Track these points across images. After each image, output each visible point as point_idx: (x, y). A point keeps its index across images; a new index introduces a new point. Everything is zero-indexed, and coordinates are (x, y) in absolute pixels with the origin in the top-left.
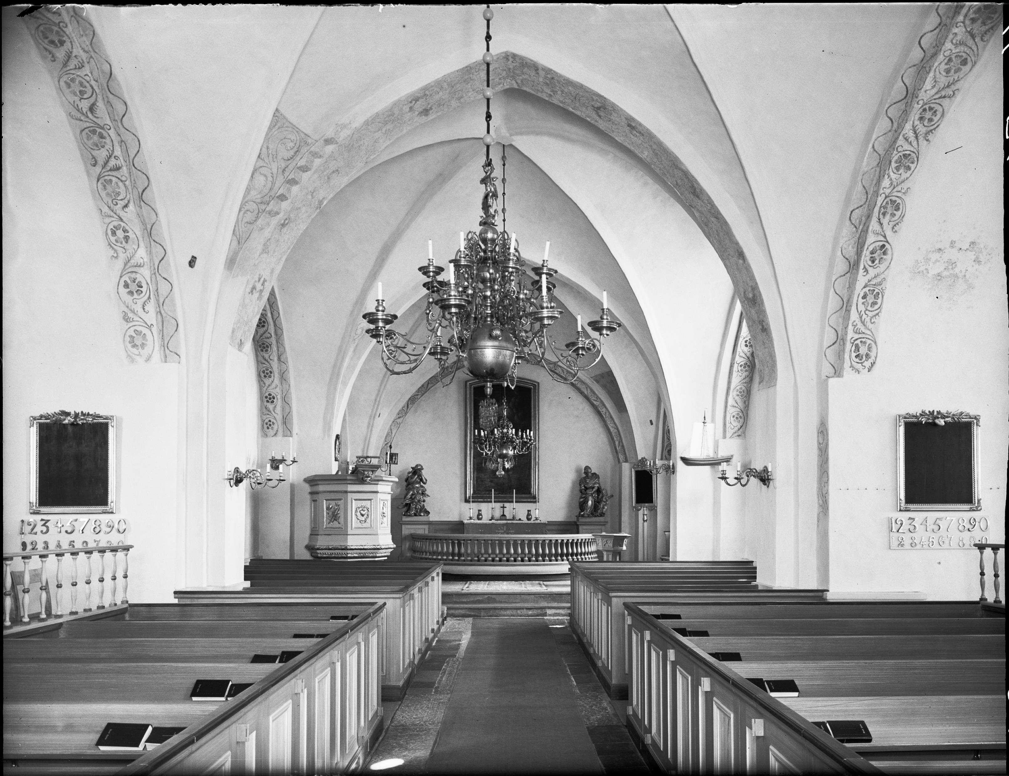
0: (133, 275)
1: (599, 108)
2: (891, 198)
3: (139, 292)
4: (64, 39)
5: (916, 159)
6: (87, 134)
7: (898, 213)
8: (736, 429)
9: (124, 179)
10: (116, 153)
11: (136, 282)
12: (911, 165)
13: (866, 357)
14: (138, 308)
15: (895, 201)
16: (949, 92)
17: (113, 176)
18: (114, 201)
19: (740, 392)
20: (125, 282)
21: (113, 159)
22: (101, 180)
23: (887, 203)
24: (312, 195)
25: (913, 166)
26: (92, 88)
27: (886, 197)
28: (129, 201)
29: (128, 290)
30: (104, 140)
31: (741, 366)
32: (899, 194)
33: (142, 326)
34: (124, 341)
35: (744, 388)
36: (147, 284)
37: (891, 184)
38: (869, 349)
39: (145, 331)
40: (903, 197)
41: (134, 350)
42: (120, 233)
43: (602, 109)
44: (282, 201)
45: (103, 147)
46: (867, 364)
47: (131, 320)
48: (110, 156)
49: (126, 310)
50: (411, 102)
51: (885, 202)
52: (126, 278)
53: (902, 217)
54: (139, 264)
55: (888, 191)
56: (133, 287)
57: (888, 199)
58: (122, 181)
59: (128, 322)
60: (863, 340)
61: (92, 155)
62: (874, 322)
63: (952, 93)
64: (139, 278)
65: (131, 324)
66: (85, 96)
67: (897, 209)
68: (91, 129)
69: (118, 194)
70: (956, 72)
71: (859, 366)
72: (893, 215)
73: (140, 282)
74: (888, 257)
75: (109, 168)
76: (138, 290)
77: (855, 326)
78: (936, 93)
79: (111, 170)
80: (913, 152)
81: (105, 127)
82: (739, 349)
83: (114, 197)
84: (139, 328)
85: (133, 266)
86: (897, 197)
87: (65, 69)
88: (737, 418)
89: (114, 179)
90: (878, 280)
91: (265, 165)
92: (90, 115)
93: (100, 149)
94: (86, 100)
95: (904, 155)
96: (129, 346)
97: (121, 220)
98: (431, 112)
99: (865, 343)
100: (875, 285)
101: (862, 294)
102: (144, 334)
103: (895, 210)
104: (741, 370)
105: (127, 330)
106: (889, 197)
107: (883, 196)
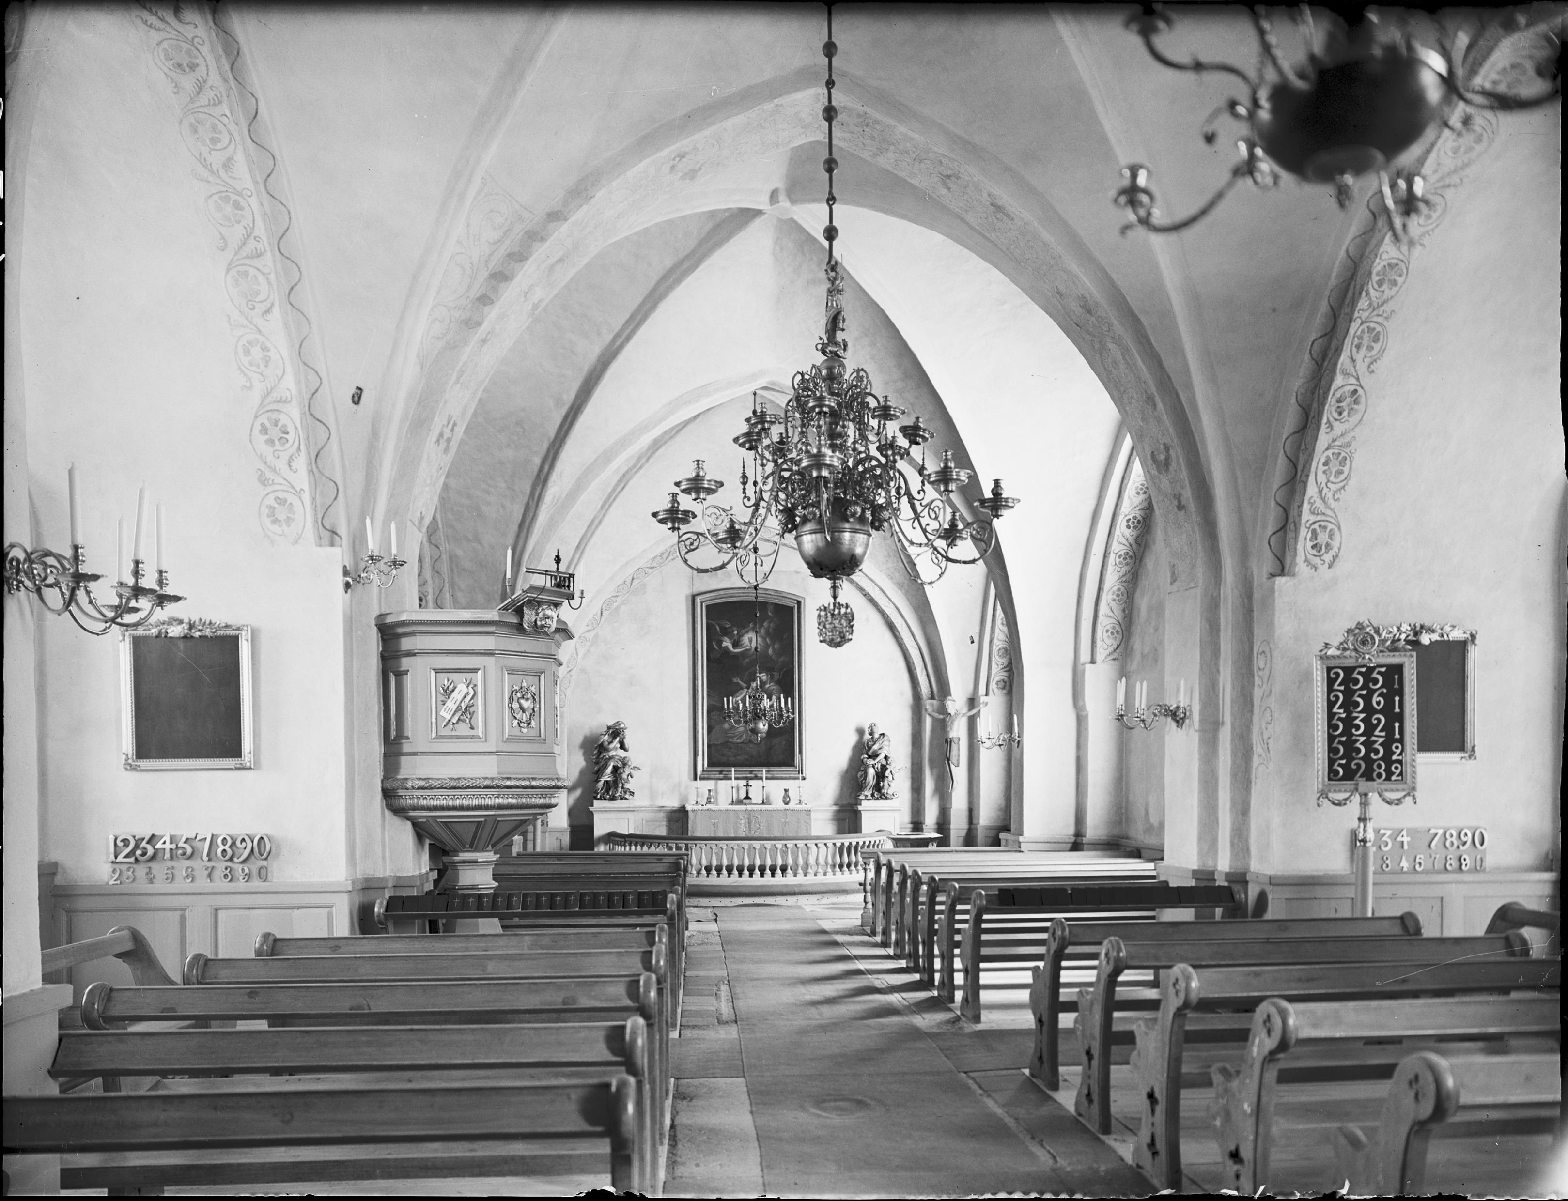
0: (275, 416)
1: (949, 177)
2: (1368, 324)
3: (283, 441)
4: (197, 61)
5: (1405, 271)
6: (216, 201)
7: (1377, 347)
8: (1111, 649)
9: (266, 271)
10: (256, 233)
11: (279, 426)
12: (1397, 278)
13: (1326, 548)
14: (281, 465)
15: (1374, 329)
16: (1455, 179)
17: (250, 266)
18: (250, 303)
19: (1118, 595)
20: (262, 425)
21: (252, 240)
22: (233, 272)
23: (1363, 331)
24: (525, 297)
25: (1400, 280)
26: (231, 134)
27: (1362, 323)
28: (272, 304)
29: (267, 437)
30: (240, 212)
31: (1120, 557)
32: (1379, 319)
33: (287, 491)
34: (259, 513)
35: (1123, 589)
36: (296, 428)
37: (1370, 305)
38: (1331, 537)
39: (291, 499)
40: (1385, 323)
41: (276, 528)
42: (256, 352)
43: (953, 179)
44: (485, 305)
45: (239, 222)
46: (1328, 557)
47: (270, 482)
48: (248, 236)
49: (262, 467)
50: (674, 159)
51: (1360, 330)
52: (263, 419)
53: (1382, 351)
54: (284, 399)
55: (1365, 315)
56: (275, 433)
57: (1365, 326)
58: (263, 274)
59: (265, 485)
60: (1323, 524)
61: (221, 234)
62: (1338, 499)
63: (1459, 181)
64: (284, 420)
65: (270, 489)
66: (219, 146)
67: (1376, 339)
68: (223, 194)
69: (258, 293)
70: (1466, 152)
71: (1317, 561)
72: (1370, 348)
73: (285, 426)
74: (1361, 407)
75: (244, 255)
76: (281, 438)
77: (1312, 504)
78: (1438, 181)
79: (247, 257)
80: (1402, 261)
81: (244, 192)
82: (1117, 532)
83: (250, 298)
84: (281, 495)
85: (275, 402)
86: (1377, 323)
87: (191, 106)
88: (1112, 634)
89: (252, 272)
90: (1347, 439)
91: (463, 251)
92: (222, 173)
93: (233, 225)
94: (218, 152)
95: (1389, 265)
96: (268, 521)
97: (260, 332)
98: (699, 174)
99: (1325, 528)
100: (1340, 446)
101: (1323, 460)
102: (291, 504)
103: (1374, 341)
104: (1120, 563)
105: (264, 498)
106: (1366, 322)
107: (1359, 321)
